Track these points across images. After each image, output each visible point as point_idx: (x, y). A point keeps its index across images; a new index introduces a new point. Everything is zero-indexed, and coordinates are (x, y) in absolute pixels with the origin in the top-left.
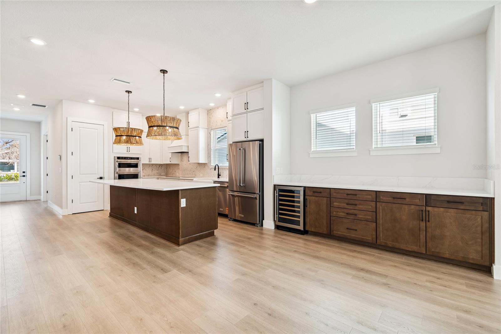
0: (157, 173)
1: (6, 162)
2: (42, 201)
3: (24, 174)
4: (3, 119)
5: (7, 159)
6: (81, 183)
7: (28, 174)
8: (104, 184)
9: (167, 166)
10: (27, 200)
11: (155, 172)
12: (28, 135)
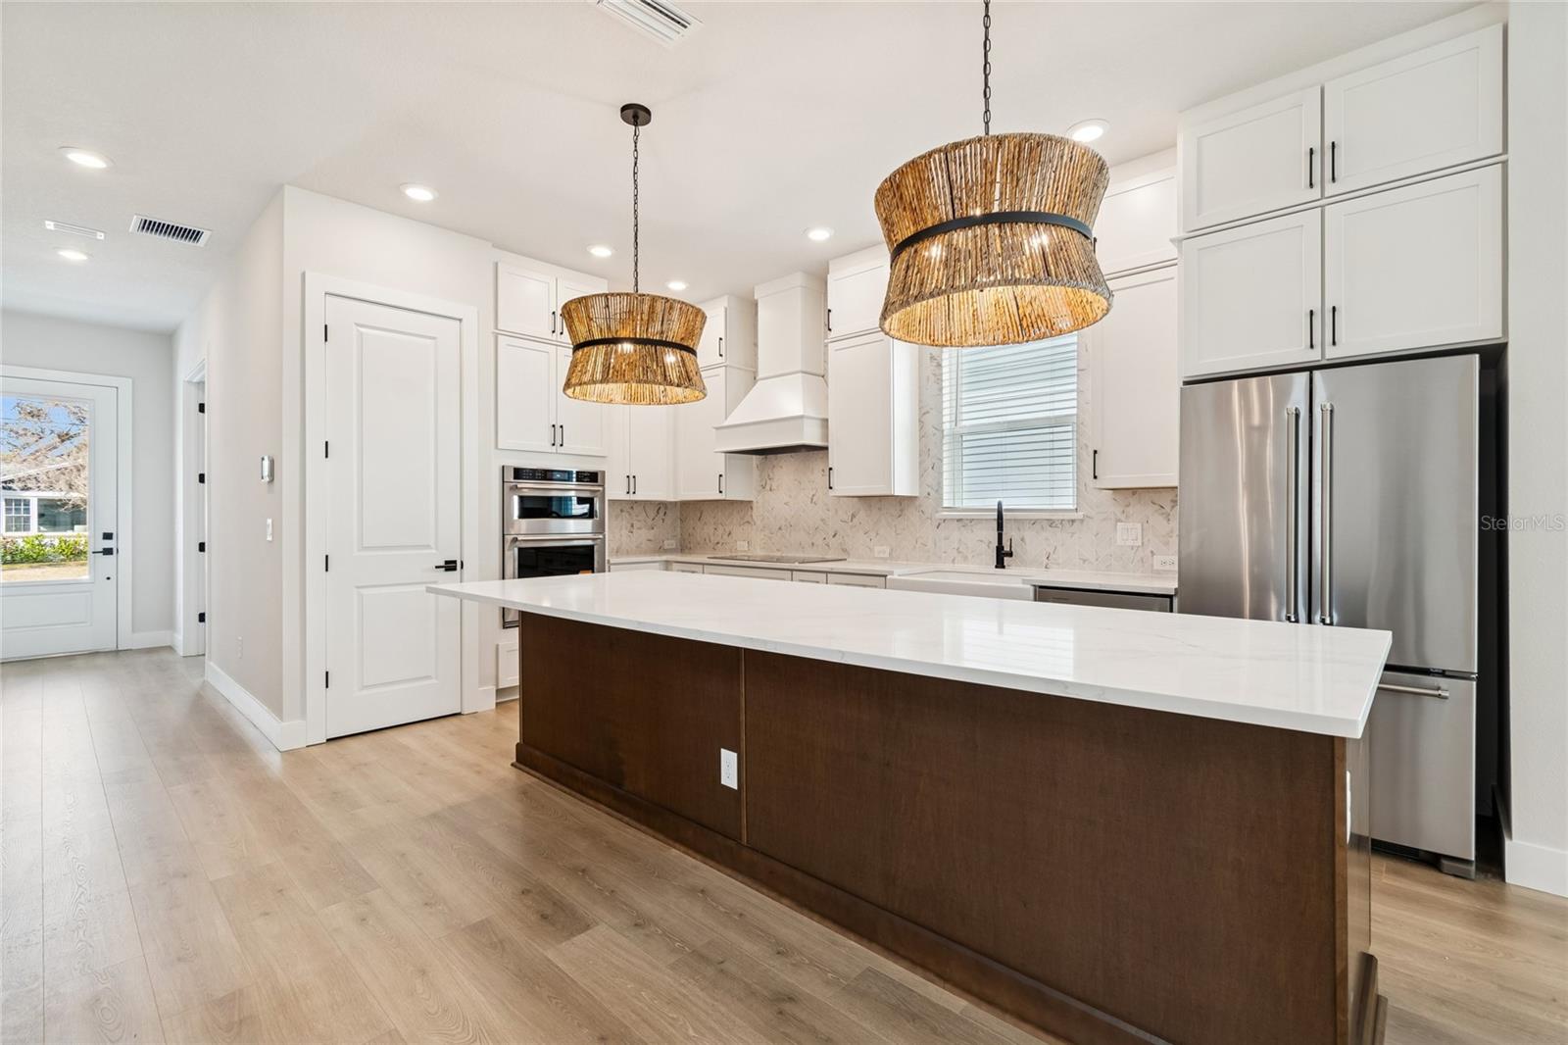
0: (649, 540)
1: (61, 500)
2: (181, 652)
3: (108, 544)
4: (13, 315)
5: (61, 490)
6: (364, 591)
7: (123, 543)
8: (462, 597)
9: (689, 511)
10: (120, 648)
11: (643, 535)
12: (126, 385)
